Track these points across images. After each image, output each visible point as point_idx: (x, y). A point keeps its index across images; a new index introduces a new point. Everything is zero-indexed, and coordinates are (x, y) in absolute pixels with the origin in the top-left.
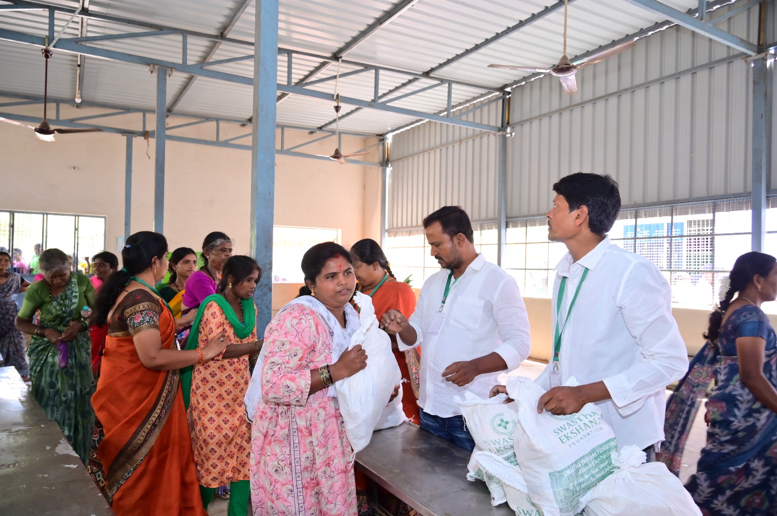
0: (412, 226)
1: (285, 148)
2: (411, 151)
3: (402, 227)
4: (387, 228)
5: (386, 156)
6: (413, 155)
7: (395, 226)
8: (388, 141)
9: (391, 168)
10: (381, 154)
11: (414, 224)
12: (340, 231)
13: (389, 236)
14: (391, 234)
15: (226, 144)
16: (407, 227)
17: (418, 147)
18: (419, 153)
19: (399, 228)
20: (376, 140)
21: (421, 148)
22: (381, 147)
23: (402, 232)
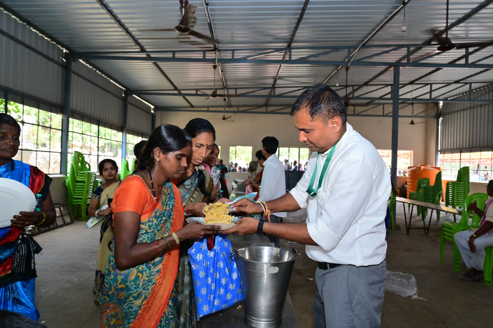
0: (453, 149)
1: (385, 113)
2: (453, 110)
3: (448, 149)
4: (439, 149)
5: (439, 112)
6: (454, 112)
7: (444, 148)
8: (440, 104)
9: (442, 119)
10: (436, 112)
11: (455, 147)
12: (412, 151)
13: (441, 153)
14: (442, 152)
15: (358, 115)
16: (451, 149)
17: (458, 108)
18: (457, 111)
19: (447, 150)
20: (432, 105)
21: (459, 108)
22: (436, 108)
23: (448, 152)
